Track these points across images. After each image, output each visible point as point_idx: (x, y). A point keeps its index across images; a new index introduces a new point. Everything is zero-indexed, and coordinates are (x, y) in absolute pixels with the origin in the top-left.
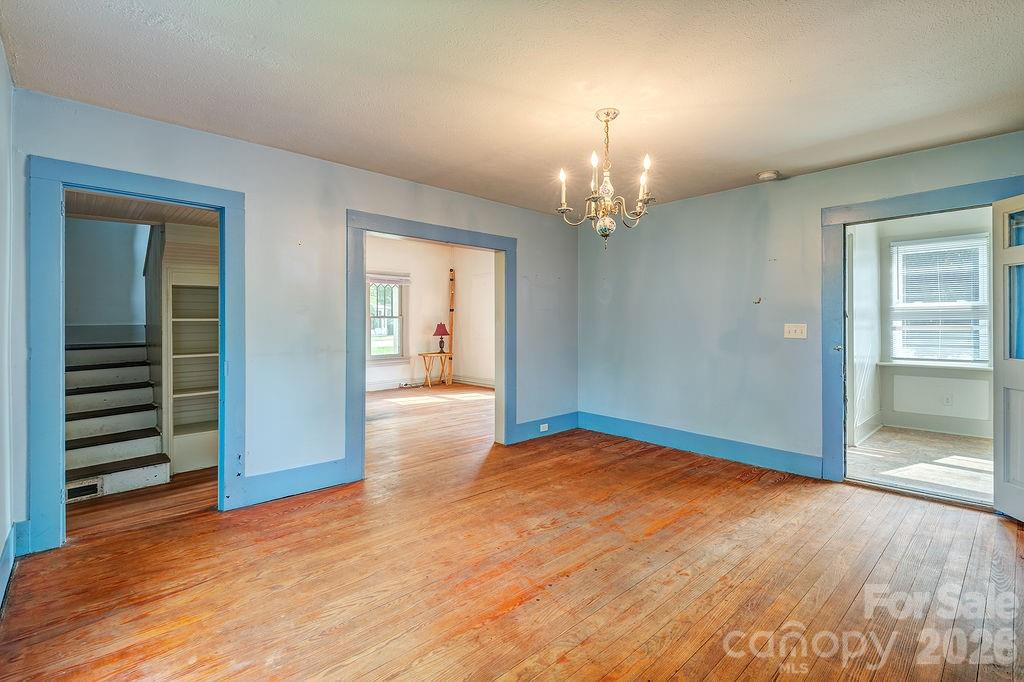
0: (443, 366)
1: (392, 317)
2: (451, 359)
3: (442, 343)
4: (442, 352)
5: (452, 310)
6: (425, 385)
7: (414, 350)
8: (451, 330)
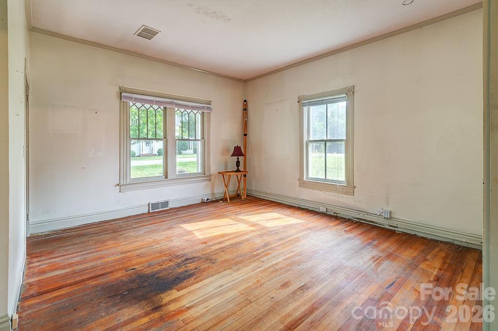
0: (239, 183)
1: (195, 140)
2: (245, 176)
3: (238, 163)
4: (238, 171)
5: (245, 135)
6: (224, 200)
7: (214, 170)
8: (245, 152)
